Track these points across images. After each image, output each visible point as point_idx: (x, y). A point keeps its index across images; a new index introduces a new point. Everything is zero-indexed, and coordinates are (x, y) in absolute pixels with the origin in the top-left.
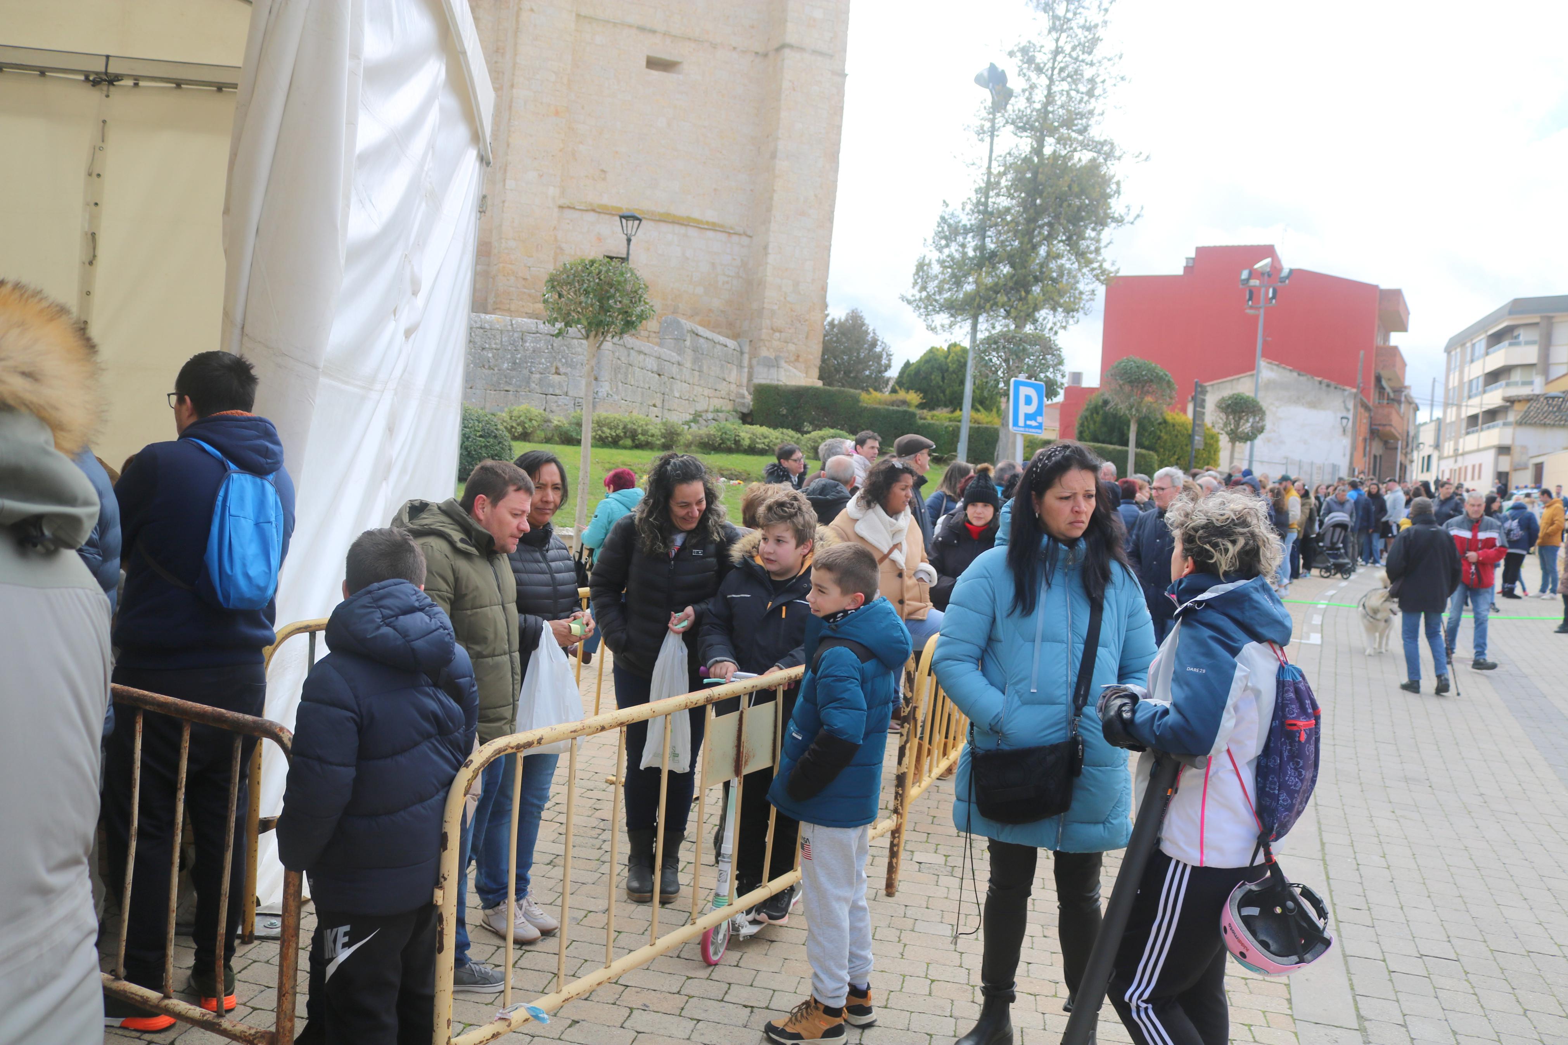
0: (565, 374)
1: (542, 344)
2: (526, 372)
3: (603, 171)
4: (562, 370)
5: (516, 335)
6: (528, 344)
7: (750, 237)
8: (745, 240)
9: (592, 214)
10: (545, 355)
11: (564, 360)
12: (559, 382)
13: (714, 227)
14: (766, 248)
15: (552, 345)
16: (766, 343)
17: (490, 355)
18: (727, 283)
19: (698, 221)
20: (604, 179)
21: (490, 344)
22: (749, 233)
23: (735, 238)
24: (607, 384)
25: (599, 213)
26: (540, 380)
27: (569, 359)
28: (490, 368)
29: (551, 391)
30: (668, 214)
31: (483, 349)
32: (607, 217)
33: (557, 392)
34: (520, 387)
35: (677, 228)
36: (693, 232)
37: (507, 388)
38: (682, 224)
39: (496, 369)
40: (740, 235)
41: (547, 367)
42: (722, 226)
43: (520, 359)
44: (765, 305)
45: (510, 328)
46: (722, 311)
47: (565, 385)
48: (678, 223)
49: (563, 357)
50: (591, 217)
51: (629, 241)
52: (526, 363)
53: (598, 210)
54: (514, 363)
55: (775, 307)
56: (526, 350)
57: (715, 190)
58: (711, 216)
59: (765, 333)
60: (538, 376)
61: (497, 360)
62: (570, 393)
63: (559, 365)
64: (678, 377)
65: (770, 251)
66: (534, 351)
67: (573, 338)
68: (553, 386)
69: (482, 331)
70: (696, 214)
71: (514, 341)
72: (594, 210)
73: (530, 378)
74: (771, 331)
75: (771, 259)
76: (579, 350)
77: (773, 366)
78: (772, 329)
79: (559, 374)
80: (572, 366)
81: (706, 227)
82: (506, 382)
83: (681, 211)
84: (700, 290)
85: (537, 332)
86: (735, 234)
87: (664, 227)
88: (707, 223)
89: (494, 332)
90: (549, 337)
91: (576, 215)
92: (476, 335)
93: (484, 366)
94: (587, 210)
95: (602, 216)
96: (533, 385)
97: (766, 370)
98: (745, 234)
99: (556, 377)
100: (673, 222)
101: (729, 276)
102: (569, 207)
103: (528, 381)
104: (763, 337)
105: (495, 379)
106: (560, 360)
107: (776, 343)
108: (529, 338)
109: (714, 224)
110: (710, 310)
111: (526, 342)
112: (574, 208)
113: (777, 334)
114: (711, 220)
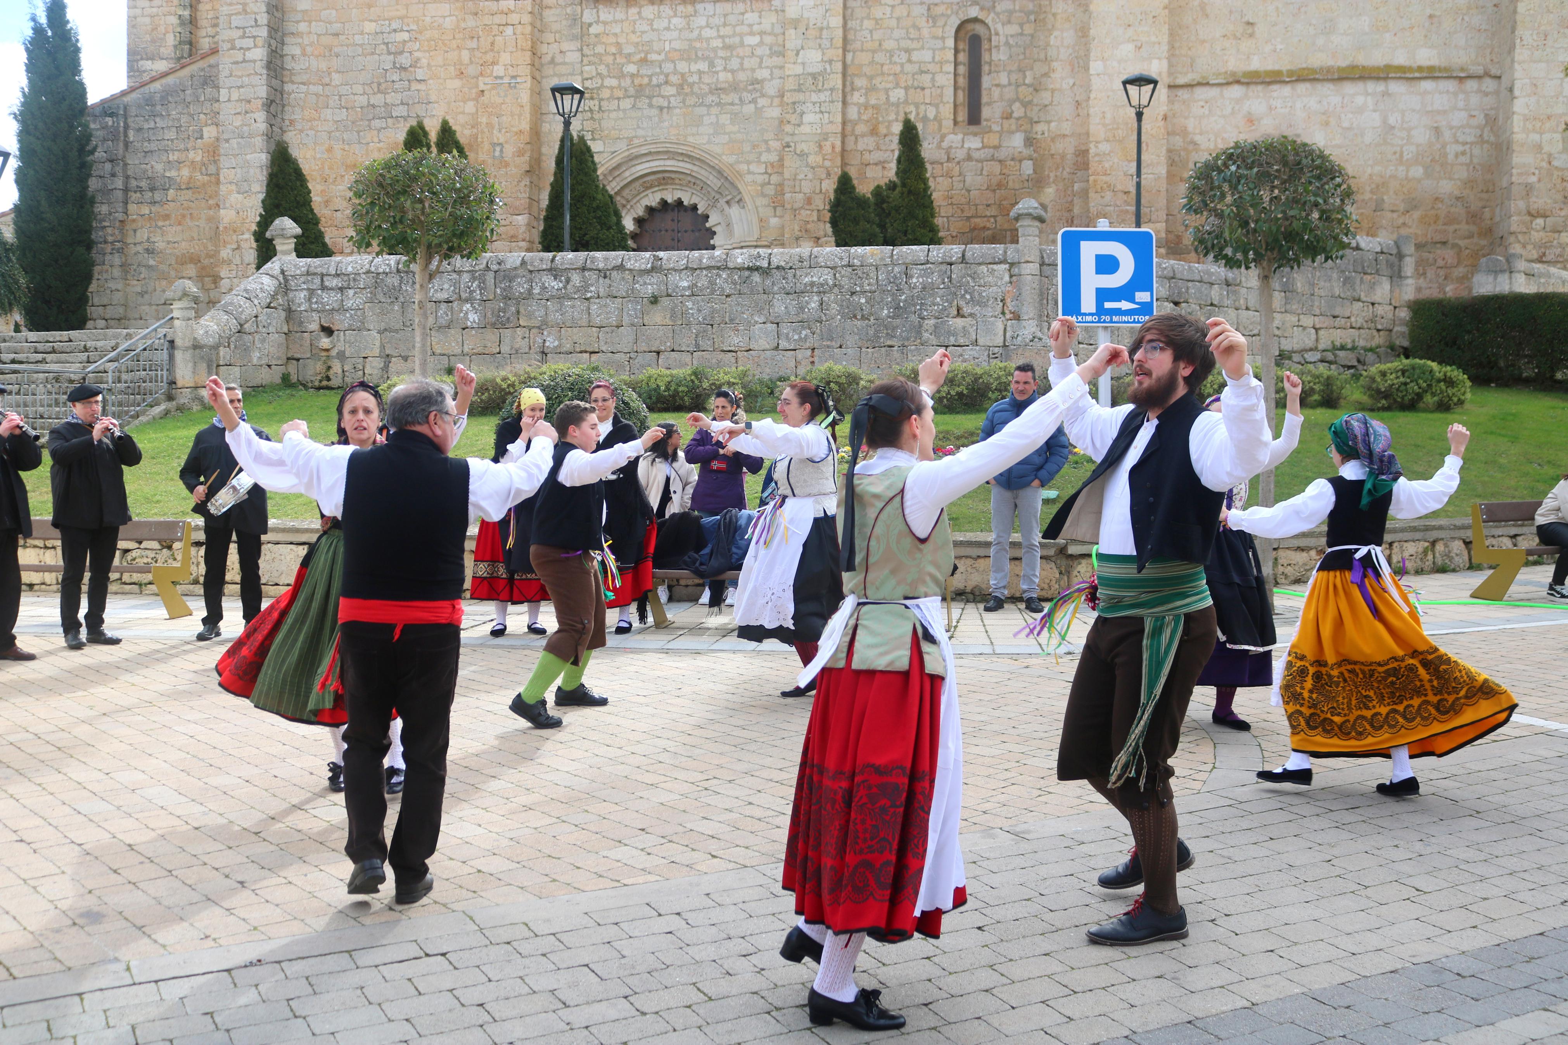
0: (971, 315)
1: (935, 276)
2: (914, 318)
3: (1249, 23)
4: (966, 310)
5: (897, 269)
6: (914, 280)
7: (1500, 77)
8: (1489, 85)
9: (1236, 87)
10: (941, 292)
11: (968, 297)
12: (964, 328)
13: (1431, 73)
14: (1511, 90)
15: (950, 278)
16: (1520, 237)
17: (863, 301)
18: (1463, 153)
19: (1401, 69)
20: (1251, 35)
21: (862, 286)
22: (1494, 71)
23: (1472, 85)
24: (1033, 323)
25: (1248, 84)
26: (936, 327)
27: (976, 294)
28: (863, 318)
29: (952, 340)
30: (1353, 67)
31: (853, 293)
32: (1260, 88)
33: (961, 341)
34: (908, 339)
35: (1371, 86)
36: (1395, 87)
37: (889, 343)
38: (1378, 79)
39: (872, 318)
40: (1479, 77)
41: (945, 309)
42: (1446, 69)
43: (905, 301)
44: (1514, 179)
45: (888, 260)
46: (1458, 198)
47: (972, 331)
48: (1370, 78)
49: (966, 292)
50: (1236, 91)
51: (1139, 115)
52: (915, 305)
53: (1243, 80)
54: (898, 307)
55: (1533, 179)
56: (911, 288)
57: (1431, 16)
58: (1426, 57)
59: (1515, 223)
60: (932, 322)
61: (872, 306)
62: (981, 341)
63: (962, 303)
64: (1227, 302)
65: (1517, 92)
66: (924, 288)
67: (980, 264)
68: (955, 334)
69: (849, 269)
70: (1401, 59)
71: (895, 277)
72: (1238, 82)
73: (921, 326)
74: (1528, 218)
75: (1519, 106)
76: (990, 279)
77: (1502, 271)
78: (1529, 214)
79: (963, 316)
80: (982, 303)
81: (1417, 75)
82: (887, 334)
83: (1377, 58)
84: (1417, 172)
85: (928, 262)
86: (1469, 77)
87: (1349, 88)
88: (1420, 69)
89: (866, 269)
90: (944, 267)
91: (1213, 92)
92: (842, 277)
93: (855, 316)
94: (1228, 84)
95: (1252, 87)
96: (926, 335)
97: (1491, 278)
98: (1487, 74)
99: (960, 322)
100: (1362, 78)
101: (1465, 143)
102: (1200, 84)
103: (918, 330)
104: (1514, 228)
105: (871, 332)
106: (963, 296)
107: (1536, 236)
108: (915, 271)
109: (1431, 69)
110: (1437, 199)
111: (912, 277)
112: (1207, 84)
113: (1540, 221)
114: (1425, 63)
